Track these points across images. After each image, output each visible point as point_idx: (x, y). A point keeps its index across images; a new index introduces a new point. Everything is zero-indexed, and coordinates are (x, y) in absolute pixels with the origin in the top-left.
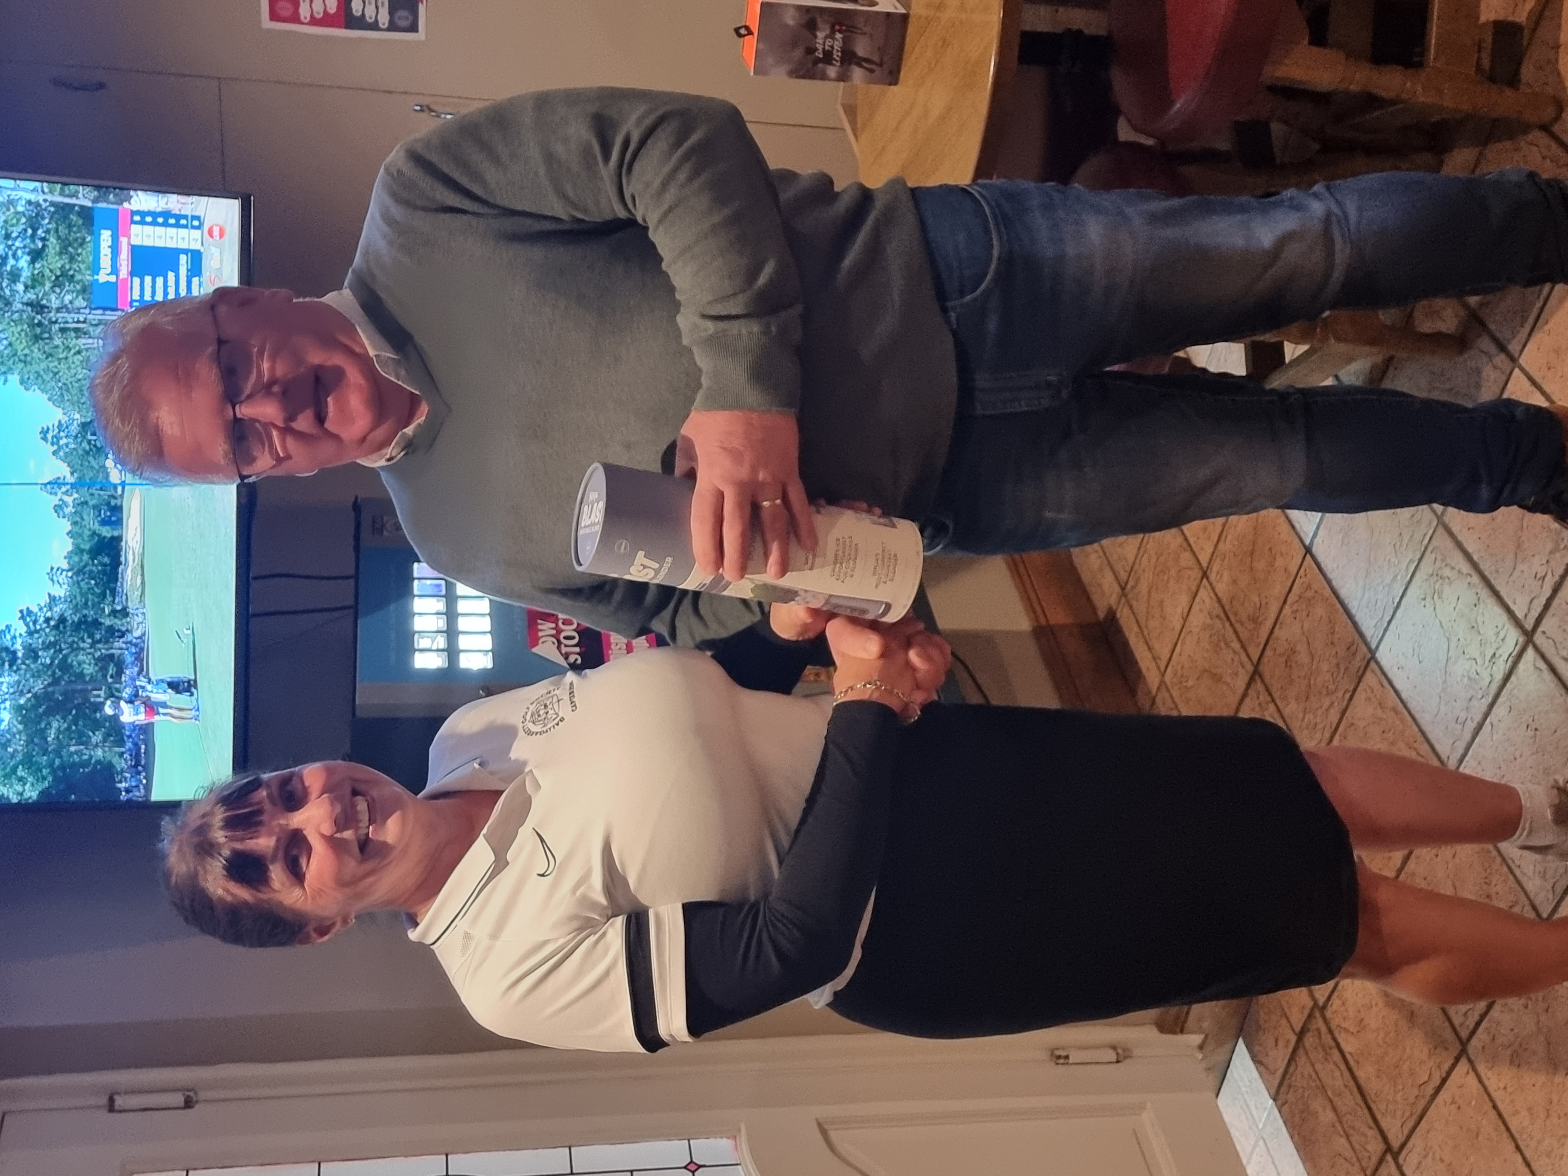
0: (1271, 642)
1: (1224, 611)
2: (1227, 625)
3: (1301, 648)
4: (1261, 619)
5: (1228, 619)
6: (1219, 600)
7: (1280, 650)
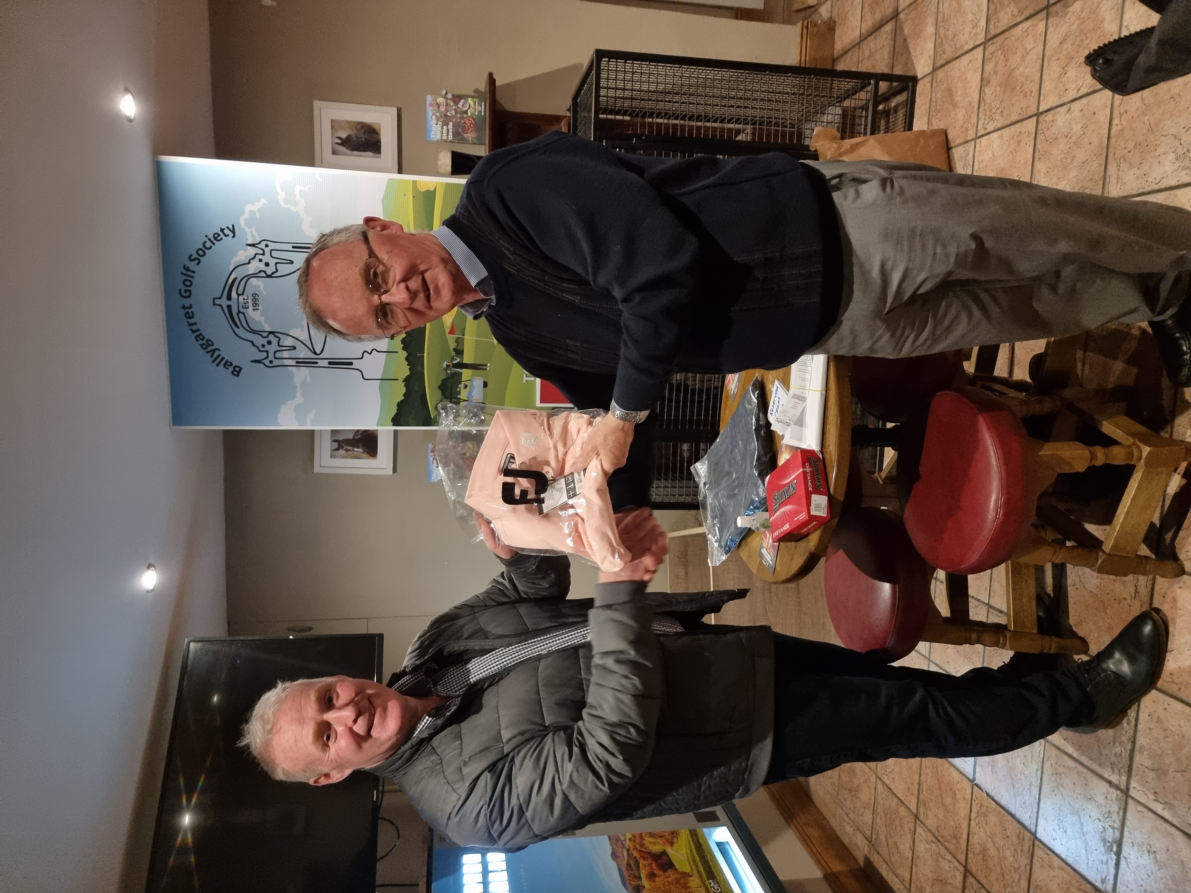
0: (970, 848)
1: (936, 837)
2: (939, 844)
3: (990, 845)
4: (959, 834)
5: (939, 841)
6: (930, 831)
7: (977, 851)
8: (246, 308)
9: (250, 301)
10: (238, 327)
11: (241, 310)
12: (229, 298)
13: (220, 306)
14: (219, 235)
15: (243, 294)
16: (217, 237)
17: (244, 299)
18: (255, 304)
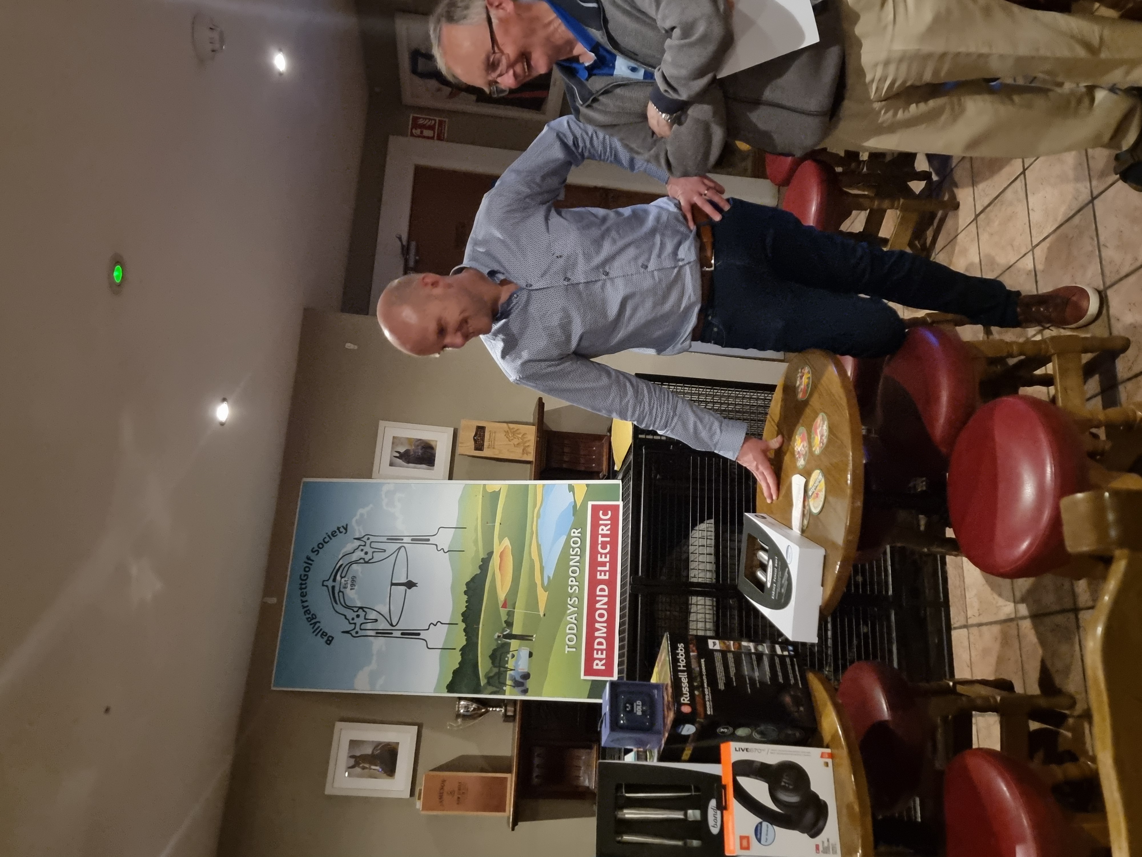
8: (345, 588)
9: (349, 582)
10: (336, 603)
11: (342, 590)
12: (334, 580)
13: (327, 586)
14: (336, 532)
15: (345, 577)
16: (334, 534)
17: (345, 581)
18: (353, 585)
